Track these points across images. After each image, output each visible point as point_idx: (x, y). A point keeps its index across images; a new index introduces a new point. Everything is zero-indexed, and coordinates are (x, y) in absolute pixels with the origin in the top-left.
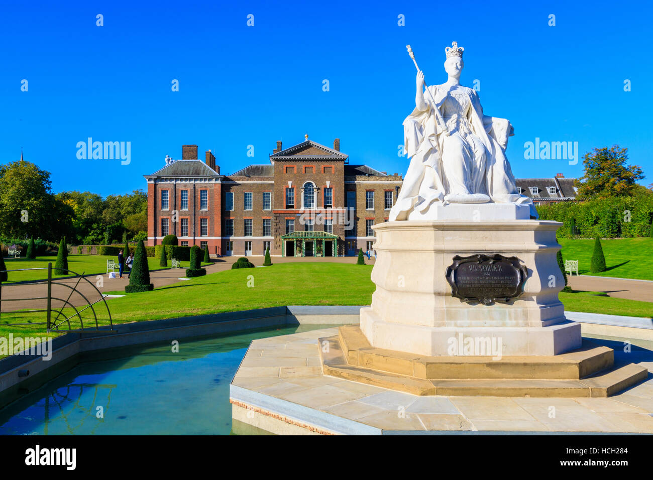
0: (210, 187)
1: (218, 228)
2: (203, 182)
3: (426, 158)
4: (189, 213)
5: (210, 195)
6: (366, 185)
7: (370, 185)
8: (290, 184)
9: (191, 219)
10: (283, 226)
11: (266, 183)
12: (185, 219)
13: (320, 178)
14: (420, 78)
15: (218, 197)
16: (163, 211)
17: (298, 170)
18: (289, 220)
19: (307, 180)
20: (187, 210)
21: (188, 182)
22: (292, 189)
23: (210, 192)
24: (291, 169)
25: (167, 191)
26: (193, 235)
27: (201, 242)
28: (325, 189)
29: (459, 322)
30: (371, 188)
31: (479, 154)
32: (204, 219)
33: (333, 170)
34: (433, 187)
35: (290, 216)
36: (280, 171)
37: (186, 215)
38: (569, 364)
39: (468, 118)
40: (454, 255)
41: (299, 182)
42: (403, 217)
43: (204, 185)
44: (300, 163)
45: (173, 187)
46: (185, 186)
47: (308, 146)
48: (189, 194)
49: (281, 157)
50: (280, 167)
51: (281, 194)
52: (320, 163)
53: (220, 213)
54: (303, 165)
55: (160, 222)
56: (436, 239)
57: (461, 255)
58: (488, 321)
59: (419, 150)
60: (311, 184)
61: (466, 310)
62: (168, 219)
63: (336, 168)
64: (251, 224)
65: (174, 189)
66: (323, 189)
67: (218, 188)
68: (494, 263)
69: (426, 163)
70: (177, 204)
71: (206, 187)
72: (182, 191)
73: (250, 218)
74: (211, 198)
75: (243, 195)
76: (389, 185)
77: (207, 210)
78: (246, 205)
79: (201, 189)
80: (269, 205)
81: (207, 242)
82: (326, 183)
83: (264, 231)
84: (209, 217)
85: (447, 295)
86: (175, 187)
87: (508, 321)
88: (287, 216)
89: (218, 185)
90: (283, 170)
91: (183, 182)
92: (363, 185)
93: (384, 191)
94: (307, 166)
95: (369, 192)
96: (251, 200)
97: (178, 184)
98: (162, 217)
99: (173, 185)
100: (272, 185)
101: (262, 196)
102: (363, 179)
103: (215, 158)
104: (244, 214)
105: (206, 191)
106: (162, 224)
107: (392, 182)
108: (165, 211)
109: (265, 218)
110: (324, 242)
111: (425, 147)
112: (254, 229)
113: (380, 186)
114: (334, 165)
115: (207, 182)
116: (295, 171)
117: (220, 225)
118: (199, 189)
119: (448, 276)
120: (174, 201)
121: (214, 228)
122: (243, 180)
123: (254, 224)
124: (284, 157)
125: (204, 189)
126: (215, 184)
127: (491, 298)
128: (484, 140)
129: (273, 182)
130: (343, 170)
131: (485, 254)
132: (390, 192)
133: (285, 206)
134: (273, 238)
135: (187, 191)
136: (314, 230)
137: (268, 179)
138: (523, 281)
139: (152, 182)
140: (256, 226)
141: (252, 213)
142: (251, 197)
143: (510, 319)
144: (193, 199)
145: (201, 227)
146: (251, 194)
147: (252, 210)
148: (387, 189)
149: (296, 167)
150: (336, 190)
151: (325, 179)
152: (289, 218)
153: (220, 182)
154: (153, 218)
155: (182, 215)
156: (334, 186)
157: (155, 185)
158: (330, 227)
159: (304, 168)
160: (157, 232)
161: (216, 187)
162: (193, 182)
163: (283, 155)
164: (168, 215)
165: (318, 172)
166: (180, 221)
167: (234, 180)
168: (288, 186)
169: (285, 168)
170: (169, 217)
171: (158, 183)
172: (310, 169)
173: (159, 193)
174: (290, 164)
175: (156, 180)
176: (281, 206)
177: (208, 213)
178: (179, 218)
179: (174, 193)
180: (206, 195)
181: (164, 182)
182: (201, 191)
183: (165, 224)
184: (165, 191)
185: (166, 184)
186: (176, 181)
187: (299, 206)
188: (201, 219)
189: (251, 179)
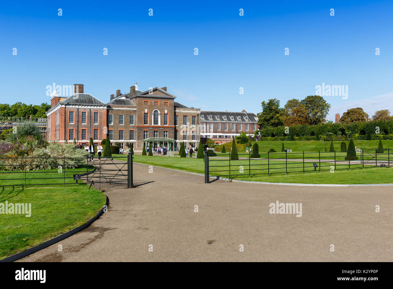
0: (100, 111)
1: (105, 135)
2: (95, 107)
4: (87, 126)
5: (100, 115)
6: (183, 113)
7: (185, 113)
9: (88, 130)
10: (142, 134)
11: (132, 110)
12: (84, 130)
13: (162, 108)
15: (105, 117)
16: (70, 125)
17: (151, 102)
18: (145, 131)
19: (155, 109)
20: (86, 124)
21: (86, 107)
22: (147, 113)
23: (100, 114)
24: (147, 102)
25: (73, 112)
26: (89, 139)
28: (165, 114)
30: (186, 115)
32: (96, 130)
33: (168, 104)
35: (146, 129)
36: (141, 103)
37: (85, 127)
41: (151, 110)
43: (96, 110)
44: (151, 100)
45: (77, 110)
46: (85, 109)
47: (156, 90)
48: (87, 114)
49: (142, 96)
50: (141, 101)
51: (141, 116)
52: (162, 100)
53: (106, 126)
55: (69, 131)
60: (157, 111)
62: (73, 129)
63: (170, 103)
64: (123, 133)
65: (77, 111)
66: (163, 114)
67: (105, 111)
70: (79, 120)
71: (97, 111)
72: (82, 112)
73: (122, 129)
74: (100, 117)
75: (119, 116)
76: (194, 114)
77: (98, 124)
78: (121, 122)
79: (95, 112)
80: (133, 122)
81: (97, 143)
82: (165, 111)
83: (130, 137)
84: (99, 129)
86: (78, 110)
88: (144, 129)
89: (105, 110)
90: (142, 103)
91: (83, 107)
92: (182, 113)
93: (192, 117)
94: (155, 101)
95: (185, 116)
96: (123, 119)
97: (80, 108)
98: (69, 128)
99: (77, 109)
100: (135, 111)
101: (129, 117)
102: (182, 109)
104: (119, 127)
105: (98, 113)
106: (70, 132)
107: (196, 112)
108: (72, 125)
109: (131, 129)
110: (164, 143)
112: (125, 136)
113: (190, 114)
114: (168, 101)
115: (98, 107)
116: (149, 104)
118: (93, 112)
120: (77, 118)
121: (102, 135)
122: (118, 107)
124: (143, 96)
125: (96, 112)
126: (103, 109)
129: (136, 109)
130: (173, 105)
132: (194, 117)
133: (143, 123)
134: (135, 141)
135: (85, 112)
136: (159, 137)
139: (63, 106)
140: (126, 134)
141: (124, 126)
142: (123, 117)
144: (89, 118)
145: (94, 135)
146: (123, 115)
147: (123, 125)
148: (193, 115)
149: (149, 102)
150: (170, 115)
151: (165, 109)
152: (145, 130)
153: (106, 108)
154: (64, 128)
155: (82, 127)
156: (169, 113)
157: (65, 108)
158: (167, 135)
159: (153, 102)
160: (66, 137)
161: (104, 111)
162: (89, 107)
163: (143, 94)
164: (74, 127)
165: (161, 105)
166: (81, 130)
167: (113, 107)
168: (145, 112)
169: (143, 102)
170: (74, 128)
171: (67, 107)
172: (157, 103)
173: (67, 113)
174: (146, 100)
175: (66, 105)
176: (141, 123)
177: (99, 126)
178: (80, 129)
179: (77, 113)
180: (97, 115)
181: (71, 106)
182: (94, 113)
183: (71, 132)
184: (72, 112)
185: (72, 108)
186: (78, 106)
187: (151, 123)
188: (94, 130)
189: (123, 107)
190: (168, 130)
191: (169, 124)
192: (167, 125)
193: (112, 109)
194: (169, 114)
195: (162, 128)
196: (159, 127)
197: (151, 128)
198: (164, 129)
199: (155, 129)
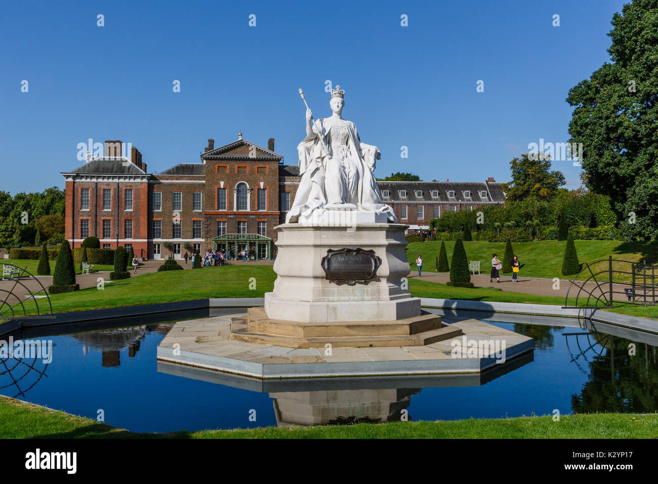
0: (136, 186)
1: (144, 230)
2: (127, 180)
3: (313, 174)
4: (113, 214)
5: (135, 194)
8: (222, 184)
9: (114, 220)
10: (214, 228)
11: (196, 184)
12: (107, 220)
13: (254, 178)
14: (308, 114)
15: (144, 197)
16: (83, 212)
17: (230, 169)
18: (220, 222)
19: (240, 180)
20: (110, 210)
21: (110, 180)
22: (225, 189)
23: (136, 191)
24: (223, 168)
25: (88, 189)
26: (116, 237)
27: (126, 245)
28: (259, 189)
29: (331, 298)
31: (352, 174)
32: (128, 220)
33: (267, 171)
34: (317, 198)
35: (222, 217)
36: (212, 170)
37: (109, 216)
38: (403, 325)
39: (347, 145)
40: (328, 249)
41: (232, 182)
42: (294, 220)
43: (129, 184)
44: (232, 163)
45: (94, 186)
46: (108, 184)
47: (241, 144)
48: (112, 193)
49: (213, 156)
50: (211, 167)
51: (212, 194)
52: (253, 163)
53: (147, 214)
54: (236, 165)
55: (80, 223)
56: (315, 237)
57: (333, 249)
58: (352, 298)
59: (308, 169)
60: (244, 184)
61: (336, 289)
62: (88, 220)
63: (270, 168)
64: (180, 226)
65: (95, 188)
66: (256, 190)
67: (145, 188)
68: (356, 254)
69: (313, 179)
70: (98, 203)
71: (131, 186)
72: (104, 190)
73: (179, 219)
74: (136, 198)
75: (173, 195)
77: (132, 210)
78: (175, 206)
79: (127, 188)
80: (200, 206)
81: (131, 245)
82: (259, 184)
83: (194, 233)
84: (133, 219)
85: (322, 278)
86: (97, 186)
87: (366, 297)
88: (218, 218)
89: (144, 184)
90: (215, 169)
91: (106, 180)
94: (239, 165)
96: (180, 200)
97: (100, 182)
98: (81, 218)
99: (94, 184)
100: (203, 185)
101: (192, 196)
103: (141, 155)
104: (172, 215)
105: (131, 190)
106: (82, 225)
108: (85, 212)
109: (195, 219)
110: (257, 244)
111: (312, 167)
112: (183, 231)
114: (268, 166)
115: (132, 180)
116: (228, 171)
117: (147, 227)
118: (124, 188)
119: (323, 264)
120: (95, 200)
121: (139, 229)
122: (171, 180)
123: (183, 225)
124: (215, 156)
125: (129, 188)
126: (141, 183)
127: (355, 280)
128: (358, 162)
129: (204, 182)
130: (278, 171)
131: (351, 248)
133: (216, 207)
134: (203, 240)
135: (110, 190)
136: (247, 232)
137: (198, 179)
138: (376, 267)
139: (70, 180)
140: (186, 229)
142: (180, 197)
143: (368, 296)
144: (117, 199)
145: (125, 229)
146: (180, 194)
147: (181, 211)
149: (228, 167)
150: (270, 192)
151: (259, 179)
152: (220, 220)
153: (147, 181)
154: (72, 218)
155: (104, 216)
156: (268, 187)
157: (74, 183)
158: (264, 229)
159: (237, 168)
160: (75, 234)
161: (143, 186)
162: (116, 180)
163: (214, 154)
164: (89, 216)
165: (252, 173)
166: (102, 222)
167: (162, 179)
168: (220, 186)
169: (217, 167)
170: (90, 218)
171: (77, 180)
172: (243, 169)
173: (78, 191)
174: (222, 164)
175: (74, 178)
176: (212, 207)
177: (133, 214)
178: (101, 219)
179: (95, 192)
180: (131, 194)
181: (84, 180)
182: (126, 190)
183: (85, 225)
184: (85, 189)
185: (86, 182)
186: (97, 179)
187: (231, 207)
188: (125, 220)
189: (181, 178)
190: (266, 220)
191: (269, 209)
192: (265, 211)
193: (160, 183)
194: (269, 190)
195: (254, 217)
196: (247, 214)
197: (232, 216)
198: (259, 218)
199: (238, 218)
